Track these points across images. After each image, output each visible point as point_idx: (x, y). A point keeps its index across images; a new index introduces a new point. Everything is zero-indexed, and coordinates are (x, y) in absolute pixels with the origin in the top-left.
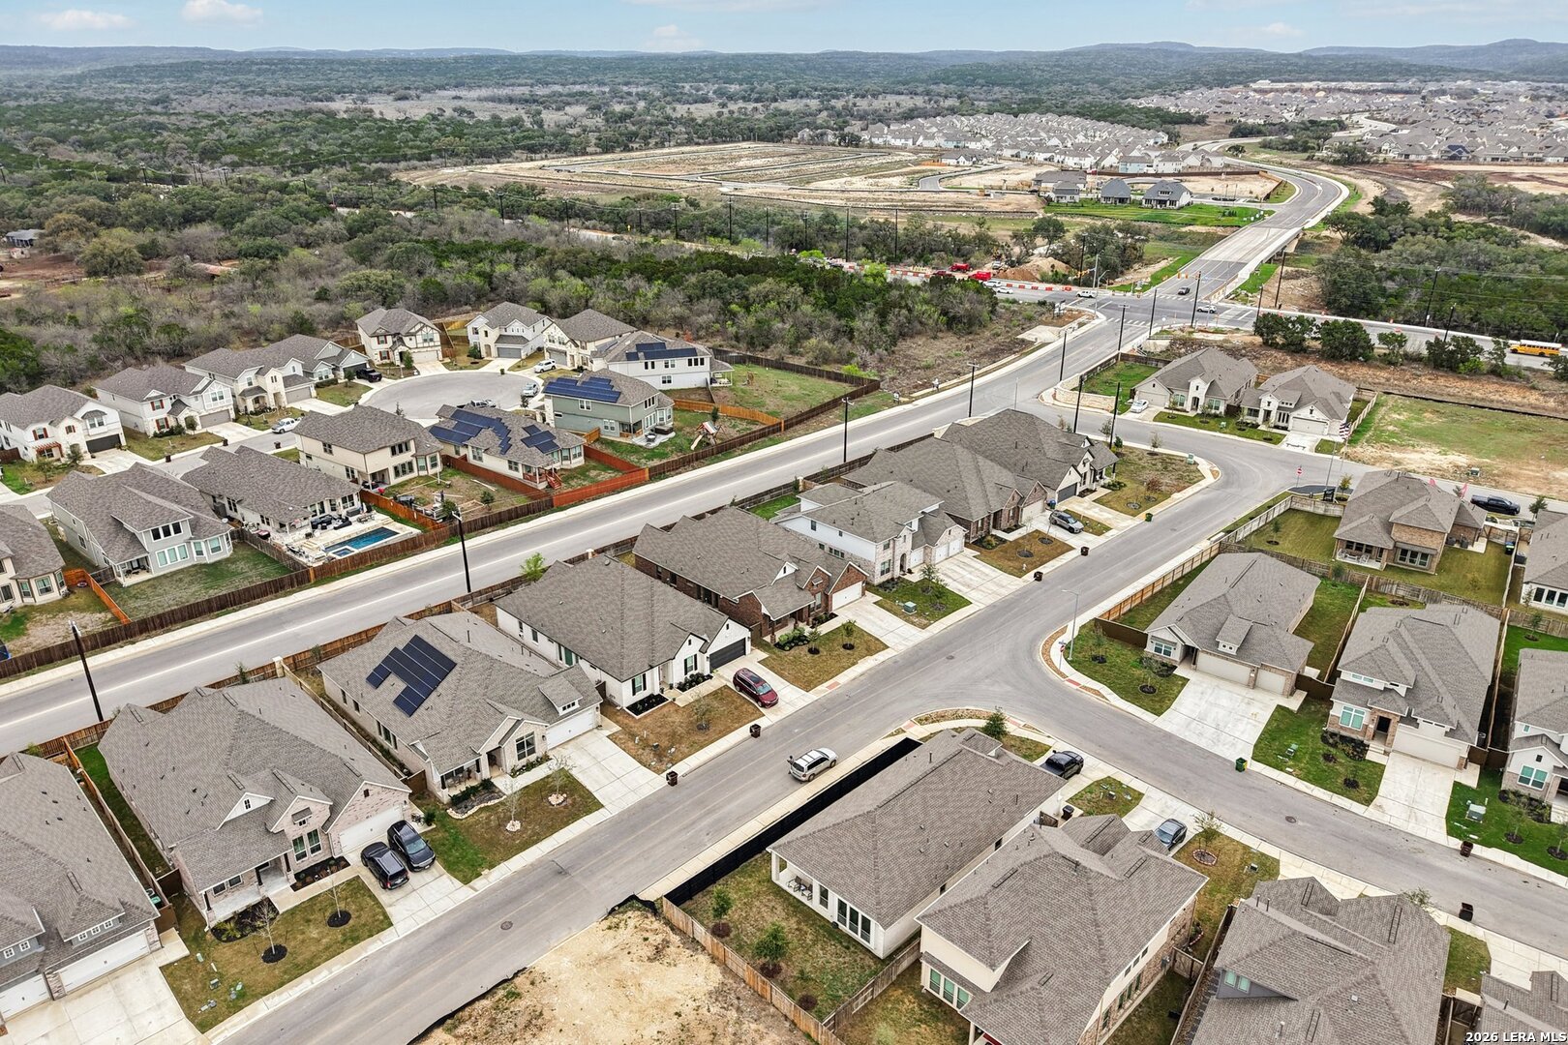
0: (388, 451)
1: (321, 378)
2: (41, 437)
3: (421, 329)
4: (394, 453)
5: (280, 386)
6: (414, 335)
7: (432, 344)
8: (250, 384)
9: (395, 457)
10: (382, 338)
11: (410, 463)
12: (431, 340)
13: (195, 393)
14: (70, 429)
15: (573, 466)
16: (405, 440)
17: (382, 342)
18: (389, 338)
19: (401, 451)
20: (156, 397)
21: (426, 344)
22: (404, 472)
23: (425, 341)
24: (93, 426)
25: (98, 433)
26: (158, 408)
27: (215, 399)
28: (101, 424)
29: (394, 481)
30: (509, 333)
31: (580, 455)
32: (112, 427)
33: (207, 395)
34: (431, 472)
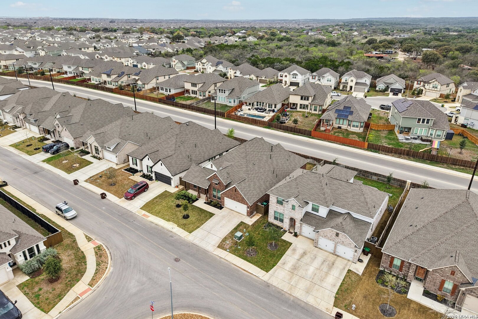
0: (299, 97)
1: (379, 89)
2: (281, 77)
3: (434, 82)
4: (302, 99)
5: (353, 84)
6: (430, 83)
7: (436, 89)
8: (346, 81)
9: (302, 101)
10: (419, 82)
11: (307, 106)
12: (436, 88)
13: (323, 77)
14: (286, 76)
15: (351, 130)
16: (307, 95)
17: (419, 84)
18: (422, 83)
19: (305, 99)
20: (314, 75)
21: (433, 89)
22: (304, 108)
23: (433, 87)
24: (293, 78)
25: (294, 80)
26: (314, 79)
27: (328, 81)
28: (295, 78)
29: (298, 109)
30: (474, 94)
31: (357, 127)
32: (298, 80)
33: (326, 79)
34: (313, 112)
